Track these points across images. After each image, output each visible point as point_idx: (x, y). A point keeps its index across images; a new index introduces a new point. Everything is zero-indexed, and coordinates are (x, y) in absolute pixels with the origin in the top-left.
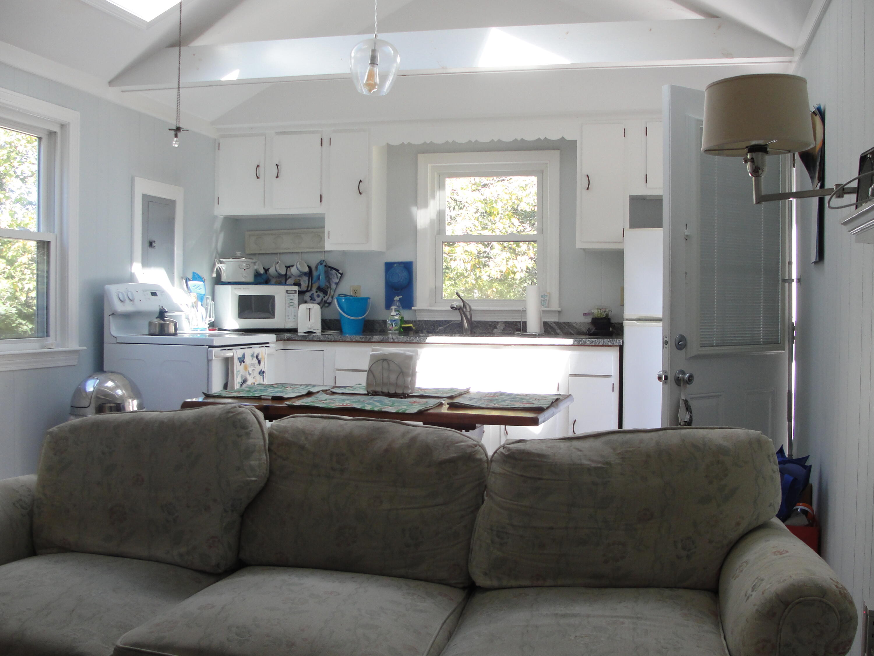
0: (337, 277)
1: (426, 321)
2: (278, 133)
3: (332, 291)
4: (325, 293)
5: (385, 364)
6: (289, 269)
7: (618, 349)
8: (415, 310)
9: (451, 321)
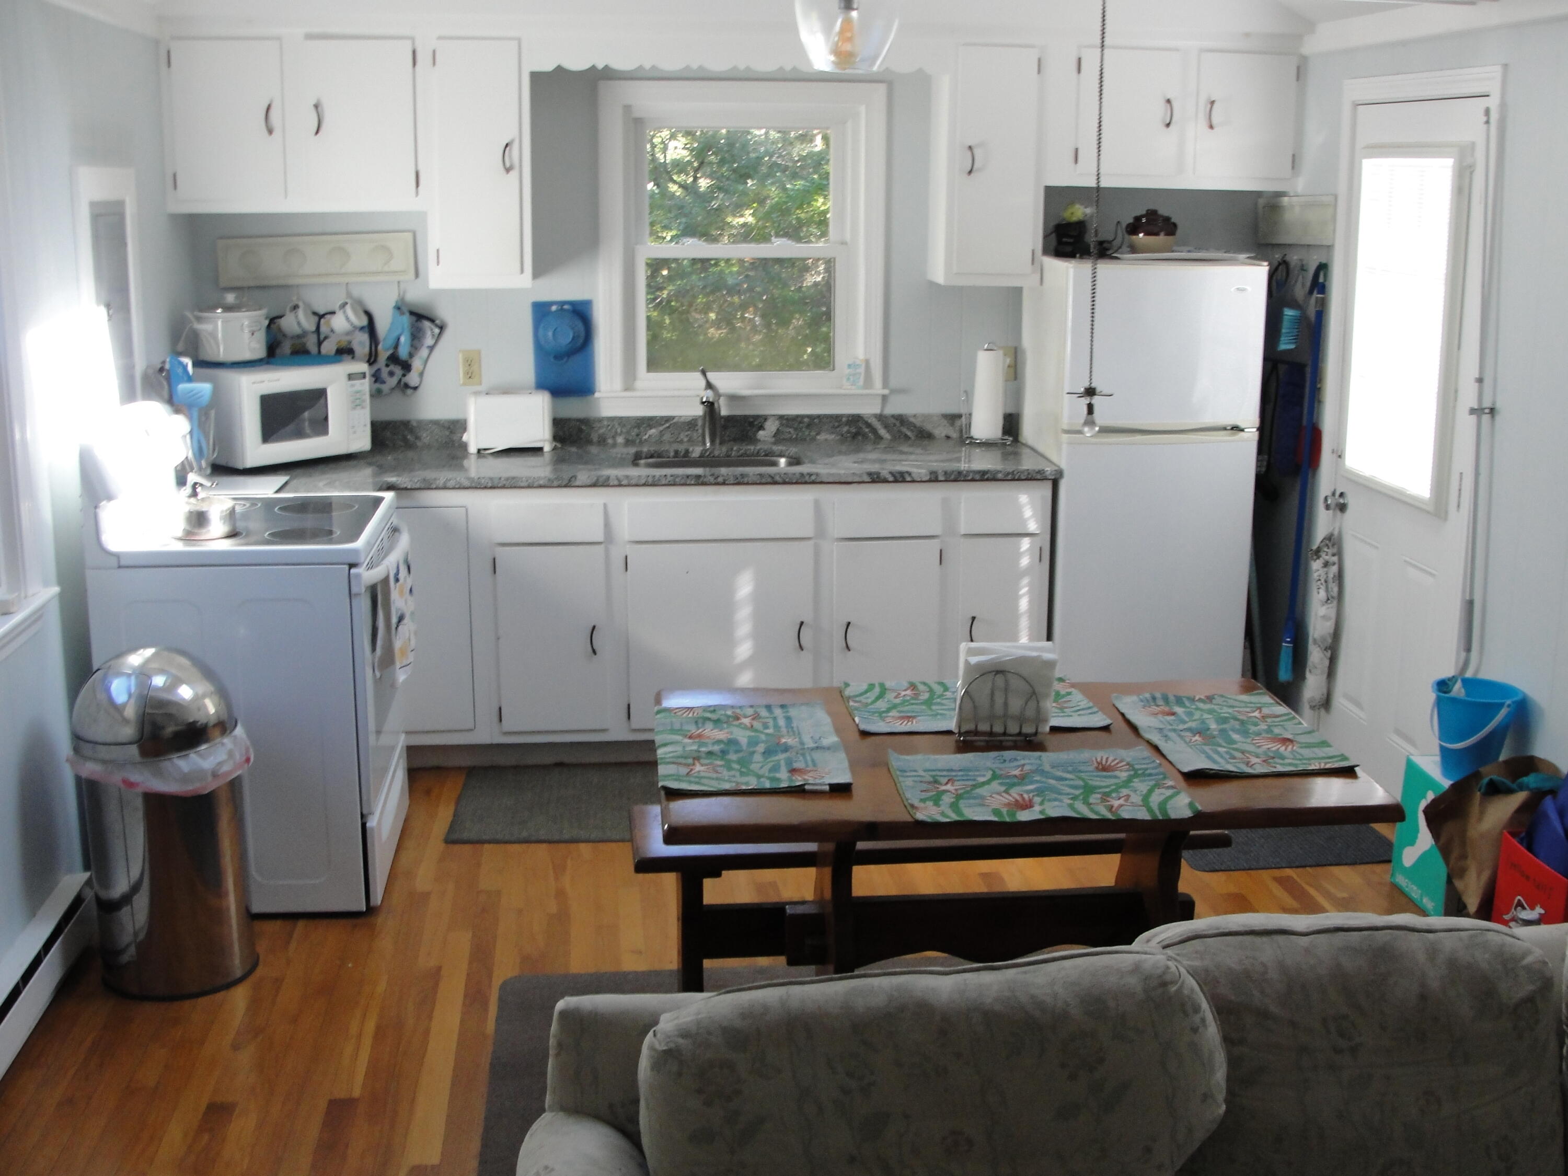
0: (433, 335)
1: (621, 418)
2: (309, 37)
3: (419, 363)
4: (406, 367)
5: (1000, 680)
6: (322, 321)
7: (1048, 486)
8: (598, 400)
9: (673, 418)
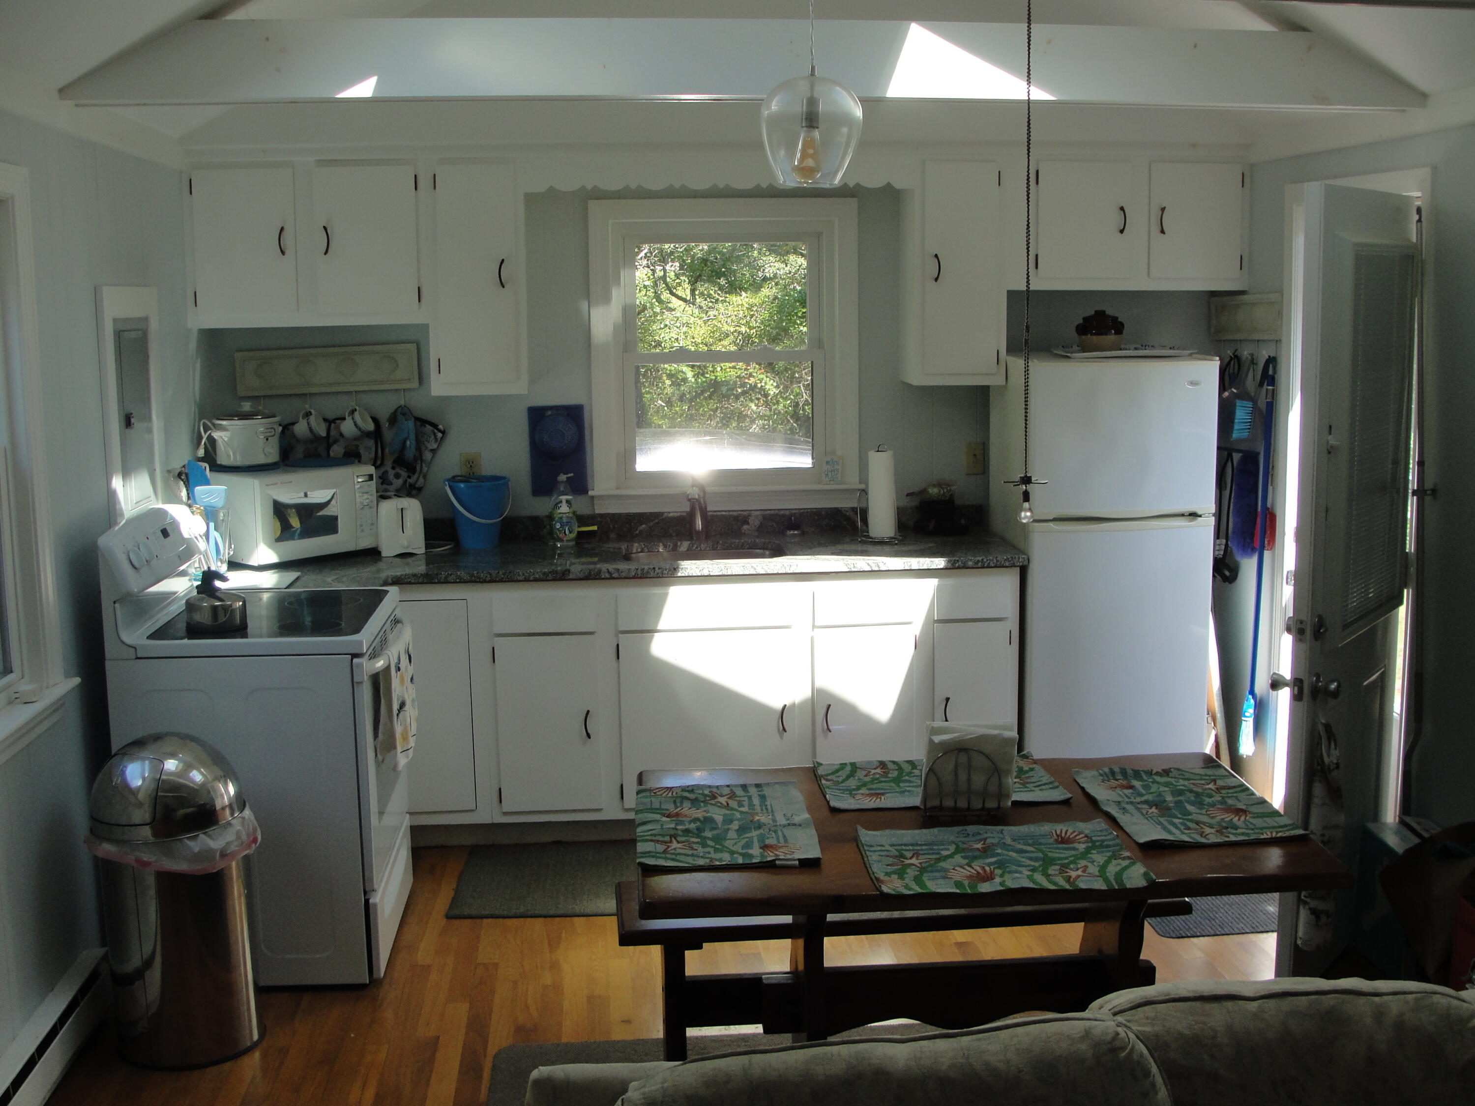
0: (436, 439)
1: (614, 515)
2: (323, 163)
3: (424, 465)
4: (411, 470)
5: (963, 758)
6: (333, 425)
7: (1017, 571)
8: (592, 497)
9: (663, 513)
